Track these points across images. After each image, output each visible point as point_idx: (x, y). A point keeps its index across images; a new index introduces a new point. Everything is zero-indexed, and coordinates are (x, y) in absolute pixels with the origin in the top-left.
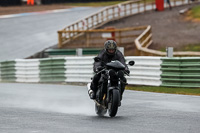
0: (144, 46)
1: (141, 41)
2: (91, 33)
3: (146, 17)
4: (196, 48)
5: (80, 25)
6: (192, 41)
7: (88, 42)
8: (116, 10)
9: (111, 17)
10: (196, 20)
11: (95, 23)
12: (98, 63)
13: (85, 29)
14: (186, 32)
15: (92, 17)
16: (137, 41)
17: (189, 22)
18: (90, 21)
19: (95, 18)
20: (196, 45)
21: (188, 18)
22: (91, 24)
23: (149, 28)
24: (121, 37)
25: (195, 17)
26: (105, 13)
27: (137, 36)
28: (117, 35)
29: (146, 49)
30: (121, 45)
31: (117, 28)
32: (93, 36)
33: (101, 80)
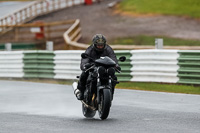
0: (73, 40)
1: (70, 35)
2: (20, 27)
3: (75, 11)
4: (125, 41)
5: (9, 20)
6: (121, 35)
7: (17, 37)
8: (45, 4)
9: (39, 12)
10: (125, 13)
11: (24, 18)
12: (86, 60)
13: (14, 23)
14: (115, 25)
15: (21, 11)
16: (66, 36)
17: (118, 15)
18: (18, 15)
19: (23, 13)
20: (125, 38)
21: (117, 12)
22: (20, 19)
23: (77, 22)
24: (50, 32)
25: (124, 10)
26: (33, 8)
27: (66, 30)
28: (46, 29)
29: (75, 44)
30: (50, 39)
31: (45, 22)
32: (21, 30)
33: (89, 78)
